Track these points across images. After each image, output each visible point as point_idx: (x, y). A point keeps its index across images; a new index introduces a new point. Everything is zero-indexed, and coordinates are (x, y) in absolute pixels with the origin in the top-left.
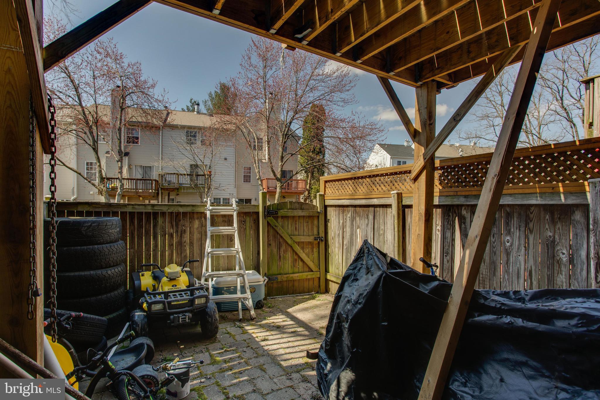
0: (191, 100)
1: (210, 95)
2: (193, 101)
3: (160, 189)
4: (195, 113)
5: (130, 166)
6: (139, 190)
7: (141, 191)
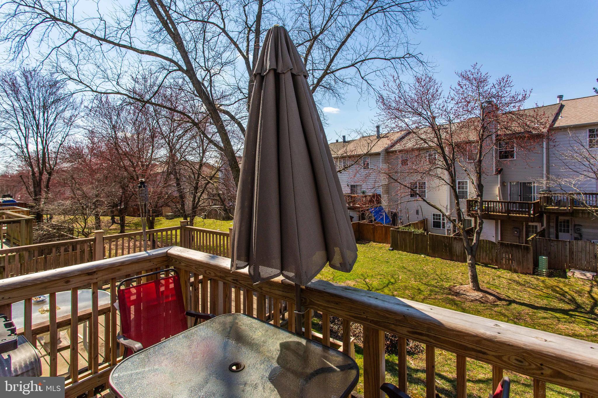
3: (544, 212)
5: (503, 184)
6: (512, 215)
7: (515, 215)
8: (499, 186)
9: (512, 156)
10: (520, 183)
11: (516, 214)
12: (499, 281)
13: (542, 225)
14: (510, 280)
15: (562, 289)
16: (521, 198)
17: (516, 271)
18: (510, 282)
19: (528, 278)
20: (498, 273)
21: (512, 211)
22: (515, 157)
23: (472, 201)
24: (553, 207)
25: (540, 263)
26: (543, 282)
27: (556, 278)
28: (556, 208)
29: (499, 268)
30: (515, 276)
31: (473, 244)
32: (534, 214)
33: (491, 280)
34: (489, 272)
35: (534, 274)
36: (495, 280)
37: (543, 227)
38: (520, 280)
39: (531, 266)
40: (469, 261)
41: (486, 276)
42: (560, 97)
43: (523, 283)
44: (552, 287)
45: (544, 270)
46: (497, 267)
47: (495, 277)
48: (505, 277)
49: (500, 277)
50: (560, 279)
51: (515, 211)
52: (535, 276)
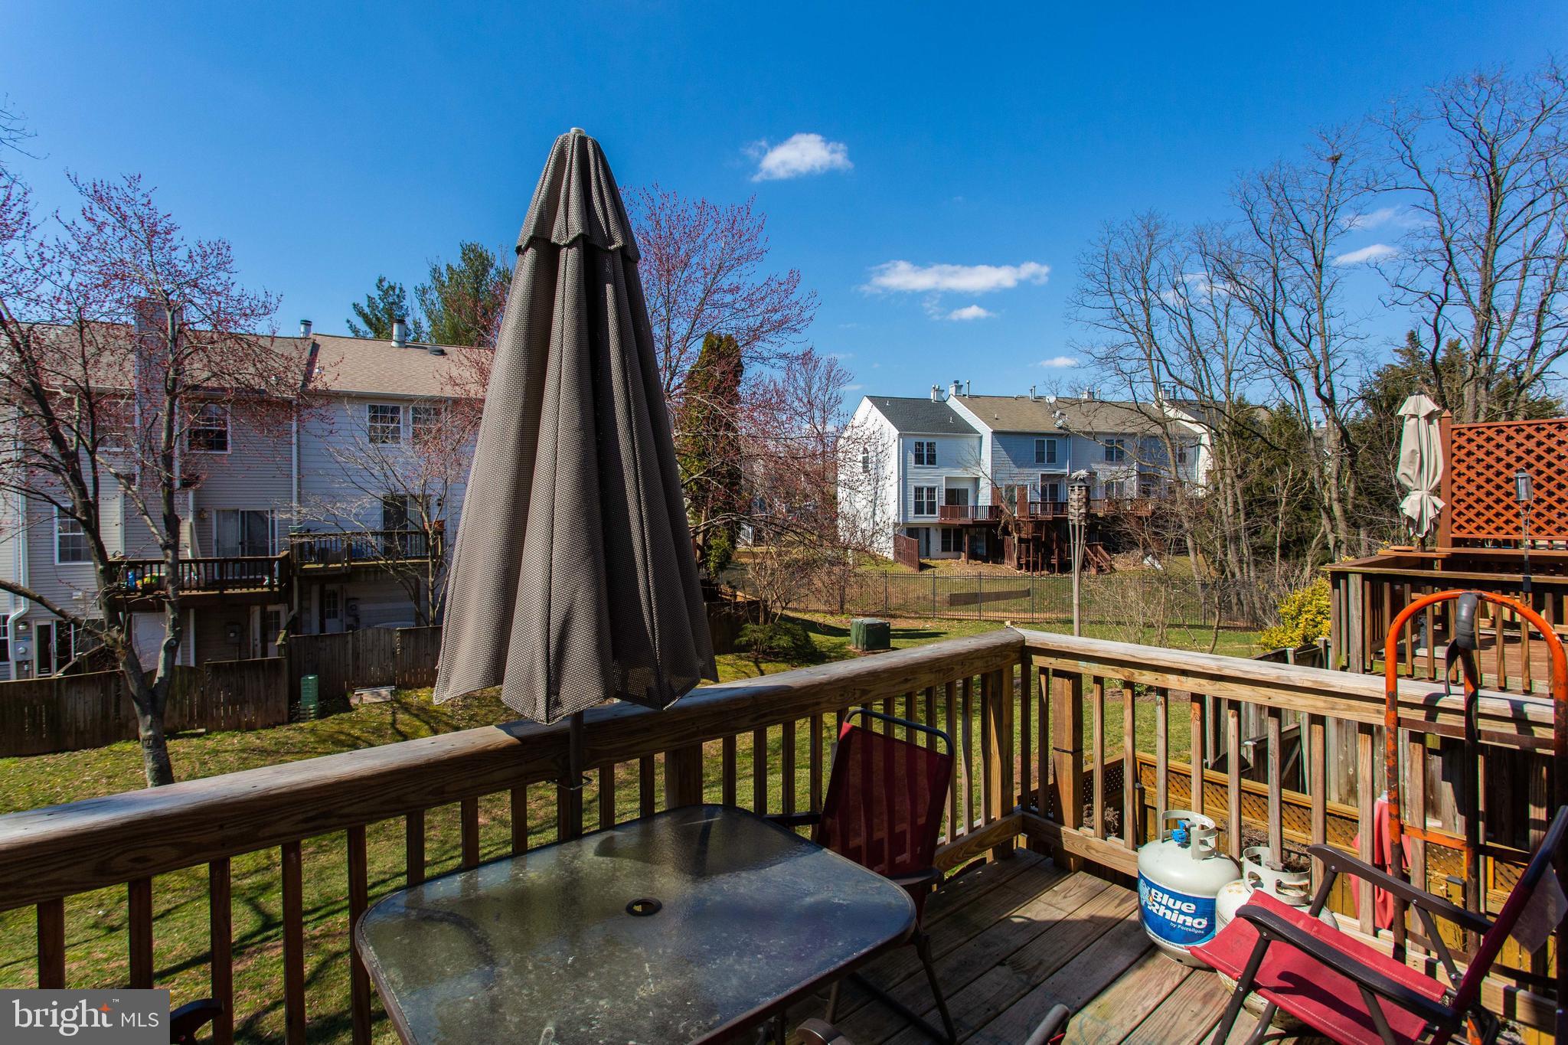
0: (381, 281)
1: (435, 272)
2: (386, 285)
3: (295, 579)
4: (394, 344)
5: (200, 515)
6: (230, 591)
7: (238, 591)
8: (191, 520)
9: (223, 446)
10: (243, 512)
11: (241, 588)
12: (219, 762)
13: (291, 609)
14: (243, 751)
15: (349, 734)
16: (243, 549)
17: (250, 728)
18: (245, 755)
19: (282, 733)
20: (210, 744)
21: (230, 582)
22: (229, 447)
23: (119, 564)
24: (315, 566)
25: (303, 691)
26: (313, 731)
27: (335, 716)
28: (321, 566)
29: (207, 733)
30: (251, 738)
31: (156, 681)
32: (279, 586)
33: (197, 765)
34: (186, 750)
35: (290, 721)
36: (206, 763)
37: (292, 613)
38: (266, 744)
39: (284, 706)
40: (144, 733)
41: (180, 762)
42: (307, 324)
43: (274, 748)
44: (331, 736)
45: (311, 706)
46: (203, 730)
47: (207, 757)
48: (230, 748)
49: (218, 751)
50: (342, 715)
51: (237, 582)
52: (294, 725)
